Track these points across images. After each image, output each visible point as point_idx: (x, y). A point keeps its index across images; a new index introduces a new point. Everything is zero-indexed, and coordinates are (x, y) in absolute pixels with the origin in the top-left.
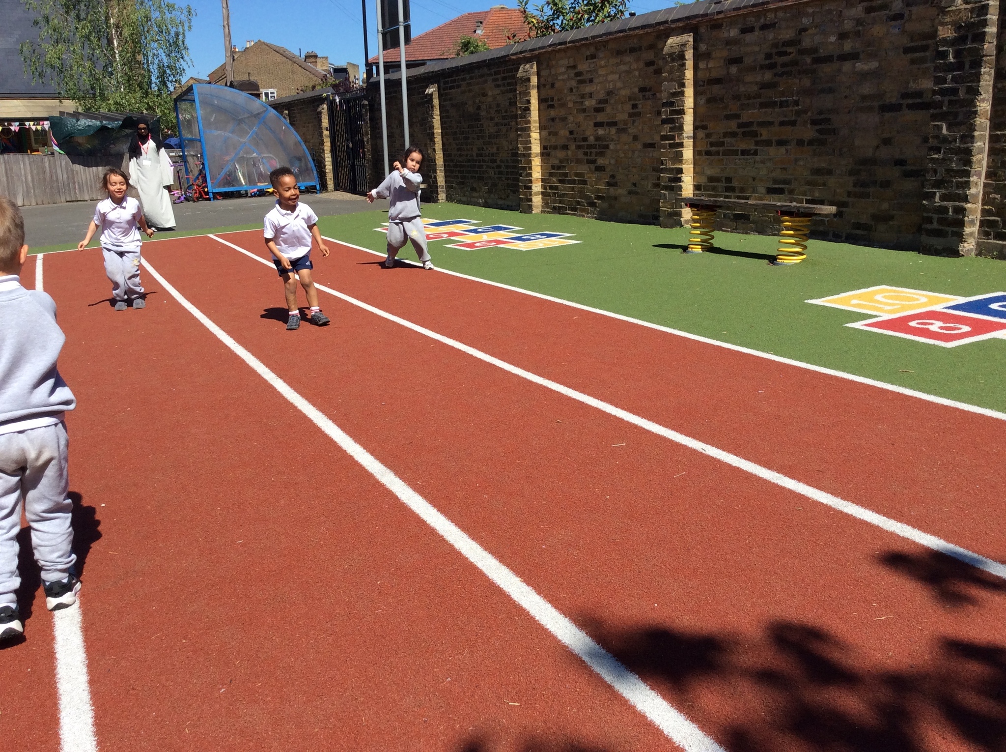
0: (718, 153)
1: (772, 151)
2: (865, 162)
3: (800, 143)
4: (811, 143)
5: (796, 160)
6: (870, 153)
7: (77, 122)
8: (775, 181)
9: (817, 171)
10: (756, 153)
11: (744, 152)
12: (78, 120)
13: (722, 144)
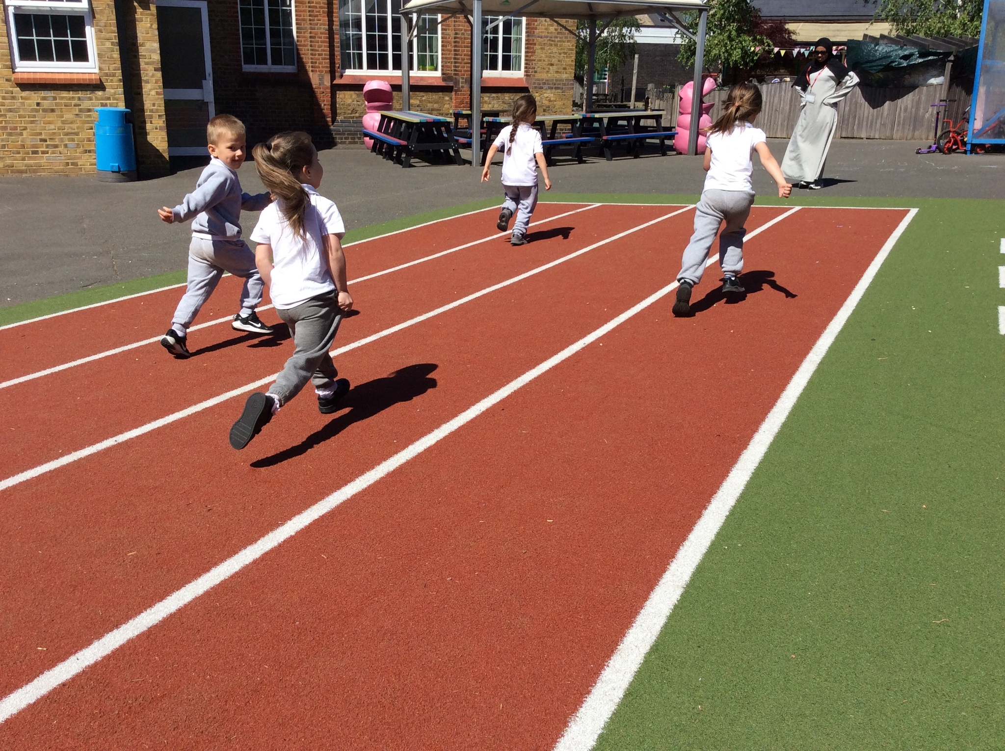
7: (875, 47)
12: (877, 44)
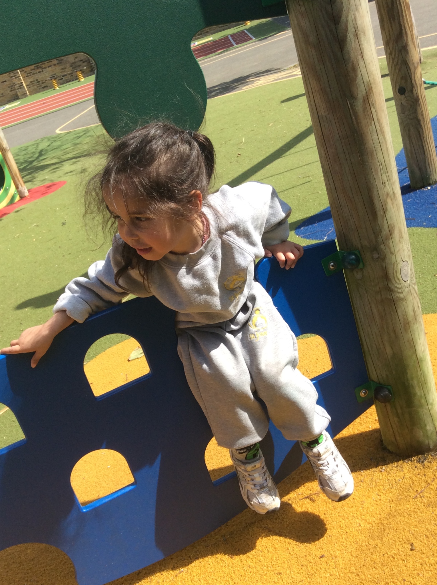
0: (30, 75)
1: (48, 69)
2: (73, 63)
3: (55, 65)
4: (57, 64)
5: (55, 69)
6: (73, 61)
8: (51, 75)
9: (62, 69)
10: (43, 71)
11: (39, 72)
13: (31, 73)
